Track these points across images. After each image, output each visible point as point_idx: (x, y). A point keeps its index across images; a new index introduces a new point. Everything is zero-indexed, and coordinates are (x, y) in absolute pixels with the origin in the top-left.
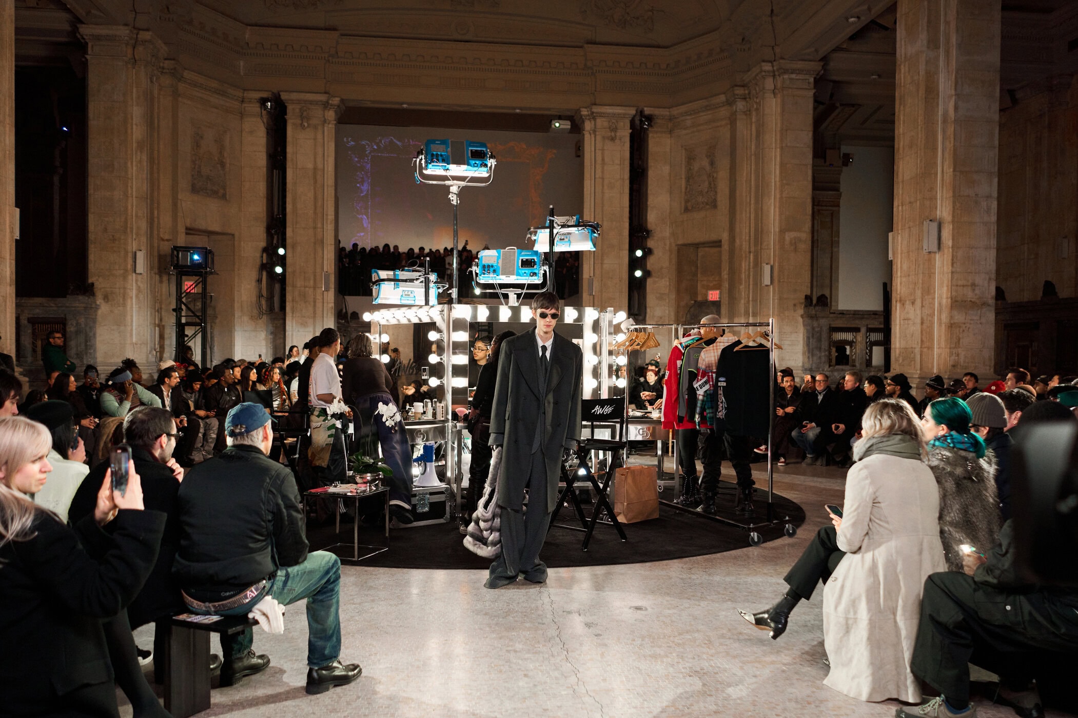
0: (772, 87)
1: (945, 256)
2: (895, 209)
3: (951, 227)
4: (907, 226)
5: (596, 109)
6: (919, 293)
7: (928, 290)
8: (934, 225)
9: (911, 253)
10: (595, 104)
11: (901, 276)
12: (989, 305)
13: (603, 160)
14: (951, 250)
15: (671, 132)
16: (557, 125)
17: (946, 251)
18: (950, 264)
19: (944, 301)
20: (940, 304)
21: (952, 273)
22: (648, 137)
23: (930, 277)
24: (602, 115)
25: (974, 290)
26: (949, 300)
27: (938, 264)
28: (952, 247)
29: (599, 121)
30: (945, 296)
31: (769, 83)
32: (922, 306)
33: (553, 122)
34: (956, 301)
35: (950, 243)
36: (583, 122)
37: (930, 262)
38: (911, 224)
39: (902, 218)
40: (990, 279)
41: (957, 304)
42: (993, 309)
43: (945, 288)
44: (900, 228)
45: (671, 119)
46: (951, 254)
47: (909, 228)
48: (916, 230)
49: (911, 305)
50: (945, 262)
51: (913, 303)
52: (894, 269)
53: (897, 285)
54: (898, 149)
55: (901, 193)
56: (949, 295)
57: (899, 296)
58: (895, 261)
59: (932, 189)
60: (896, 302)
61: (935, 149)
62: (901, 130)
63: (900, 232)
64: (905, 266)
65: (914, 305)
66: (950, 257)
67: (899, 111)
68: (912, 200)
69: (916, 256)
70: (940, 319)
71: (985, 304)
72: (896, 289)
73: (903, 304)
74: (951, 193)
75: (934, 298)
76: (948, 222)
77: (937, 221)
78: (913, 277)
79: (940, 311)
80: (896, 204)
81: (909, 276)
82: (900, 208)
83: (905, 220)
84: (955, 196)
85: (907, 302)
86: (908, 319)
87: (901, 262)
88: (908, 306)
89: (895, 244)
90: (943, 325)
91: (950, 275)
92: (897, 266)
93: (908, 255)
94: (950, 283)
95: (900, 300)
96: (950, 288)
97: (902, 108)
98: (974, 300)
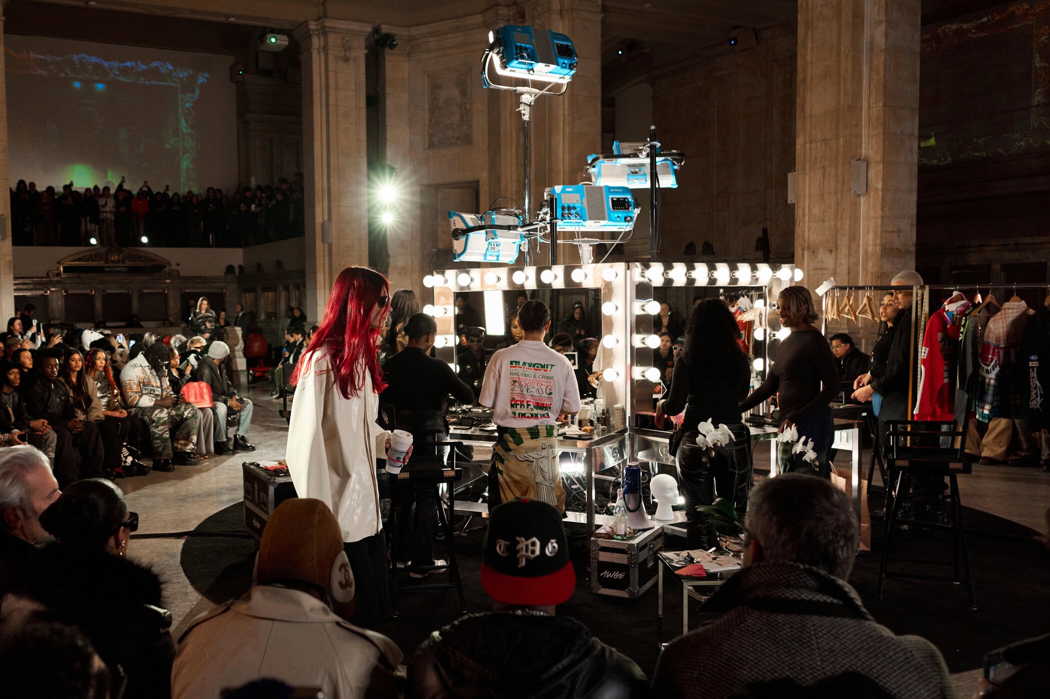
1: (872, 200)
2: (798, 147)
3: (881, 167)
4: (819, 165)
5: (329, 23)
6: (843, 241)
7: (854, 237)
8: (865, 163)
9: (826, 196)
10: (326, 16)
11: (809, 222)
12: (911, 253)
13: (337, 84)
14: (880, 193)
15: (409, 55)
16: (273, 40)
17: (872, 193)
18: (879, 206)
19: (870, 249)
20: (866, 252)
21: (882, 217)
22: (384, 61)
23: (856, 223)
24: (335, 30)
25: (899, 236)
26: (879, 248)
27: (863, 208)
28: (883, 190)
29: (332, 38)
30: (871, 243)
32: (849, 255)
33: (266, 36)
34: (885, 249)
35: (880, 185)
37: (856, 206)
38: (827, 163)
39: (810, 157)
40: (912, 225)
41: (888, 252)
42: (914, 256)
43: (871, 236)
44: (807, 167)
45: (410, 39)
46: (881, 197)
47: (824, 168)
48: (837, 172)
49: (828, 254)
50: (871, 205)
51: (831, 251)
52: (799, 213)
53: (804, 231)
54: (805, 79)
55: (808, 128)
56: (878, 242)
57: (806, 244)
58: (800, 204)
59: (858, 125)
60: (803, 250)
61: (860, 81)
62: (808, 58)
63: (808, 172)
64: (816, 210)
65: (834, 252)
66: (880, 200)
67: (805, 37)
68: (828, 136)
69: (837, 199)
70: (865, 269)
71: (907, 252)
72: (803, 236)
73: (813, 252)
74: (880, 131)
75: (859, 246)
76: (876, 162)
77: (864, 160)
78: (832, 223)
79: (866, 260)
80: (800, 141)
81: (823, 221)
82: (808, 145)
83: (816, 159)
84: (884, 134)
85: (821, 250)
86: (821, 269)
87: (809, 205)
88: (822, 254)
89: (801, 185)
90: (869, 275)
91: (879, 222)
92: (804, 210)
93: (823, 198)
94: (879, 229)
95: (809, 248)
96: (879, 233)
97: (809, 33)
98: (899, 247)
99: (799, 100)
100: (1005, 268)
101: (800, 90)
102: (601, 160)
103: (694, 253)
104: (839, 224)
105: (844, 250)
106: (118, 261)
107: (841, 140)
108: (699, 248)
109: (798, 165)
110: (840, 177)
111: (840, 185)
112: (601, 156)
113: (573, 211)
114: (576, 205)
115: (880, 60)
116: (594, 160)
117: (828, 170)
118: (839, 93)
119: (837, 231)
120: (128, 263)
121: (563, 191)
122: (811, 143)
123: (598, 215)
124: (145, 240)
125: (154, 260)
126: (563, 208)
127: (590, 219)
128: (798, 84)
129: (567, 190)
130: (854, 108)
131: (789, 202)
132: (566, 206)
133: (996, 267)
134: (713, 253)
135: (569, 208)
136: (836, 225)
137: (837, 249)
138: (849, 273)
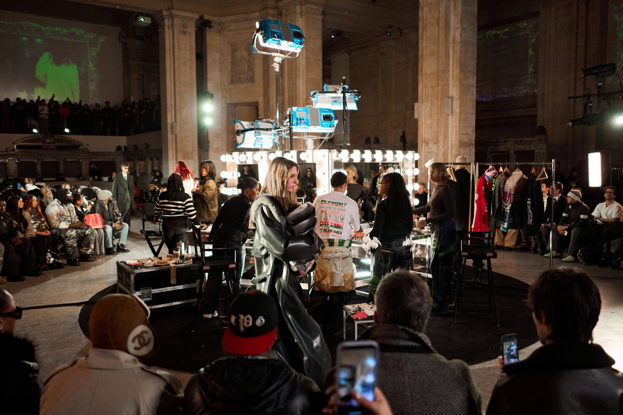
0: (300, 11)
1: (454, 118)
2: (419, 90)
3: (459, 101)
4: (429, 100)
5: (174, 12)
6: (441, 138)
7: (446, 137)
8: (451, 100)
9: (433, 115)
10: (172, 8)
11: (425, 128)
12: (473, 145)
13: (179, 46)
14: (458, 114)
15: (220, 32)
16: (142, 20)
17: (454, 114)
18: (458, 121)
19: (454, 142)
20: (452, 144)
21: (459, 127)
22: (207, 34)
23: (447, 129)
24: (178, 16)
25: (467, 137)
26: (458, 142)
27: (450, 122)
28: (460, 113)
29: (176, 20)
30: (454, 139)
31: (298, 9)
32: (444, 145)
33: (139, 17)
34: (461, 142)
35: (458, 110)
36: (163, 19)
37: (447, 120)
38: (433, 98)
39: (425, 95)
40: (473, 131)
41: (462, 144)
42: (474, 147)
43: (454, 135)
44: (424, 100)
45: (220, 24)
46: (458, 116)
47: (432, 101)
48: (438, 103)
49: (434, 144)
50: (454, 121)
51: (435, 143)
52: (420, 124)
53: (422, 133)
54: (422, 56)
55: (424, 80)
56: (458, 139)
57: (424, 139)
58: (421, 119)
59: (448, 80)
60: (422, 142)
61: (449, 57)
62: (424, 45)
63: (424, 103)
64: (428, 122)
65: (436, 144)
66: (458, 118)
67: (423, 34)
68: (434, 85)
69: (438, 117)
70: (451, 152)
71: (471, 144)
72: (422, 135)
73: (427, 144)
74: (458, 83)
75: (448, 141)
76: (456, 99)
77: (451, 98)
78: (436, 129)
79: (452, 148)
80: (420, 87)
81: (432, 128)
82: (424, 89)
83: (428, 96)
84: (460, 84)
85: (431, 143)
86: (431, 152)
87: (425, 120)
88: (431, 145)
89: (421, 110)
90: (453, 156)
91: (458, 128)
92: (422, 122)
93: (431, 116)
94: (458, 133)
95: (425, 142)
96: (458, 135)
97: (425, 32)
98: (467, 142)
99: (420, 66)
100: (516, 152)
101: (420, 60)
102: (318, 94)
103: (370, 143)
104: (439, 130)
105: (441, 143)
106: (51, 143)
107: (440, 87)
108: (372, 140)
109: (420, 99)
110: (439, 106)
111: (439, 110)
112: (317, 92)
113: (302, 121)
114: (304, 118)
115: (458, 47)
116: (314, 94)
117: (434, 102)
118: (438, 64)
119: (438, 133)
120: (57, 144)
121: (297, 110)
122: (425, 88)
123: (315, 123)
124: (67, 130)
125: (73, 142)
126: (297, 119)
127: (312, 125)
128: (419, 57)
129: (300, 109)
130: (446, 71)
131: (415, 118)
132: (299, 118)
133: (512, 152)
134: (379, 143)
135: (301, 119)
136: (438, 130)
137: (438, 142)
138: (444, 154)
